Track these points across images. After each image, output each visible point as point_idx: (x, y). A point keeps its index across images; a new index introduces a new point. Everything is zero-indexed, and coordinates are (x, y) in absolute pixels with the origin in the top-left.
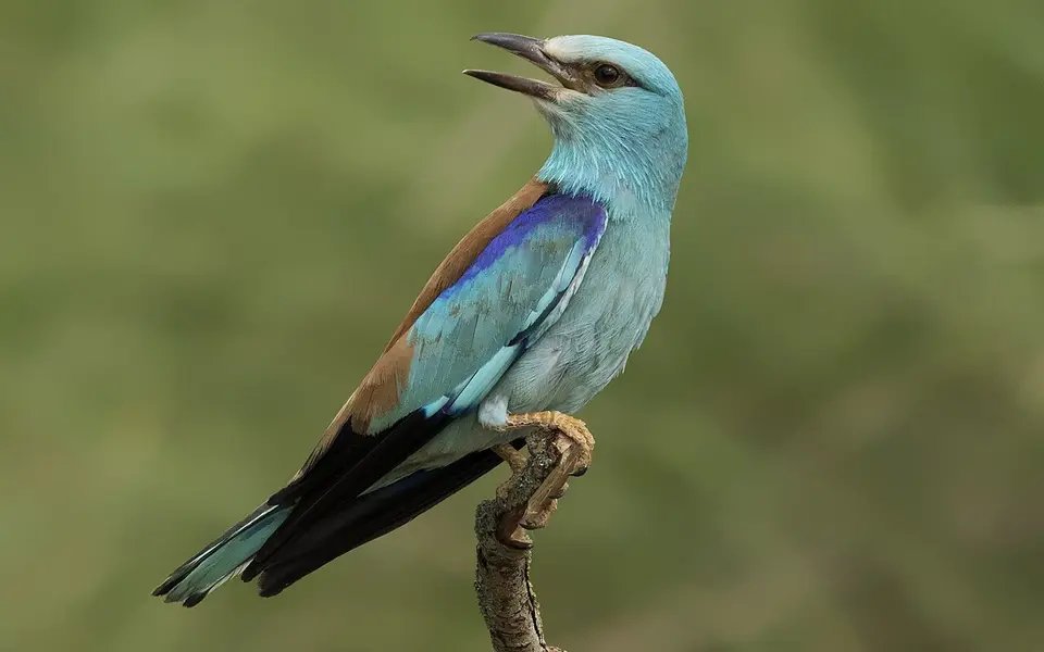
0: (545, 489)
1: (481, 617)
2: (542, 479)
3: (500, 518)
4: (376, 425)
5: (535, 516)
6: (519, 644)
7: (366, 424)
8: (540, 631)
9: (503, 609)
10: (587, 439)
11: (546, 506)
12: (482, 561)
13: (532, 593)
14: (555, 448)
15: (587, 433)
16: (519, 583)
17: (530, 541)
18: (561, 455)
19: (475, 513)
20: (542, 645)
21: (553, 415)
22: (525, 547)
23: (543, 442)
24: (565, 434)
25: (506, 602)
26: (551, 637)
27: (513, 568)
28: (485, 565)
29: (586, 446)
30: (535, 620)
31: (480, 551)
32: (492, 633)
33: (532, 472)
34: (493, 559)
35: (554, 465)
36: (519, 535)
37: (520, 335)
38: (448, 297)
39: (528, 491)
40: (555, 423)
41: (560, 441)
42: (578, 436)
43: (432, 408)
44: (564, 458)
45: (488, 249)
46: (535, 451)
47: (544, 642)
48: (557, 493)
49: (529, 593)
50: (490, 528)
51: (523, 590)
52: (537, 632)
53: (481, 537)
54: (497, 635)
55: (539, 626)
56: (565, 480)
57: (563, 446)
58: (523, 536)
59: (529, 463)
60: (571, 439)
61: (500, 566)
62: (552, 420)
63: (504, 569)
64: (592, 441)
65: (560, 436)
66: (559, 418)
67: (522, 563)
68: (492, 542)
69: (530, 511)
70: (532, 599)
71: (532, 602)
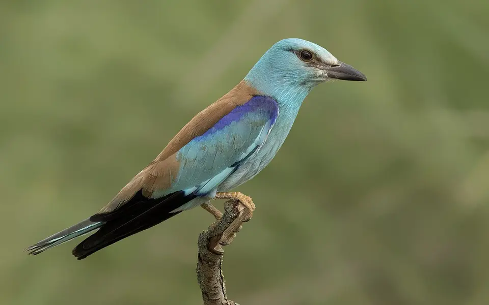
0: (231, 228)
1: (198, 285)
2: (230, 223)
3: (209, 240)
4: (157, 194)
5: (226, 239)
6: (215, 299)
7: (151, 193)
8: (225, 293)
9: (209, 282)
10: (251, 206)
11: (231, 235)
12: (200, 259)
13: (223, 275)
14: (237, 209)
15: (252, 204)
16: (216, 270)
17: (223, 251)
18: (239, 212)
19: (198, 237)
20: (225, 299)
21: (237, 194)
22: (220, 254)
23: (232, 206)
24: (241, 203)
25: (210, 279)
26: (230, 296)
27: (214, 263)
28: (201, 261)
29: (251, 210)
30: (223, 288)
31: (199, 255)
32: (203, 293)
33: (226, 219)
34: (206, 259)
35: (236, 217)
36: (218, 248)
37: (236, 163)
38: (199, 141)
39: (223, 228)
40: (238, 198)
41: (239, 206)
42: (248, 205)
43: (188, 191)
44: (241, 214)
45: (221, 121)
46: (227, 210)
47: (226, 298)
48: (236, 230)
49: (221, 276)
50: (205, 244)
51: (218, 274)
52: (224, 293)
53: (200, 248)
54: (205, 294)
55: (225, 291)
56: (241, 224)
57: (241, 208)
58: (219, 248)
59: (224, 215)
60: (244, 205)
61: (208, 261)
62: (236, 196)
63: (210, 263)
64: (254, 207)
65: (240, 203)
66: (240, 196)
67: (218, 261)
68: (205, 251)
69: (224, 237)
70: (222, 278)
71: (222, 279)
